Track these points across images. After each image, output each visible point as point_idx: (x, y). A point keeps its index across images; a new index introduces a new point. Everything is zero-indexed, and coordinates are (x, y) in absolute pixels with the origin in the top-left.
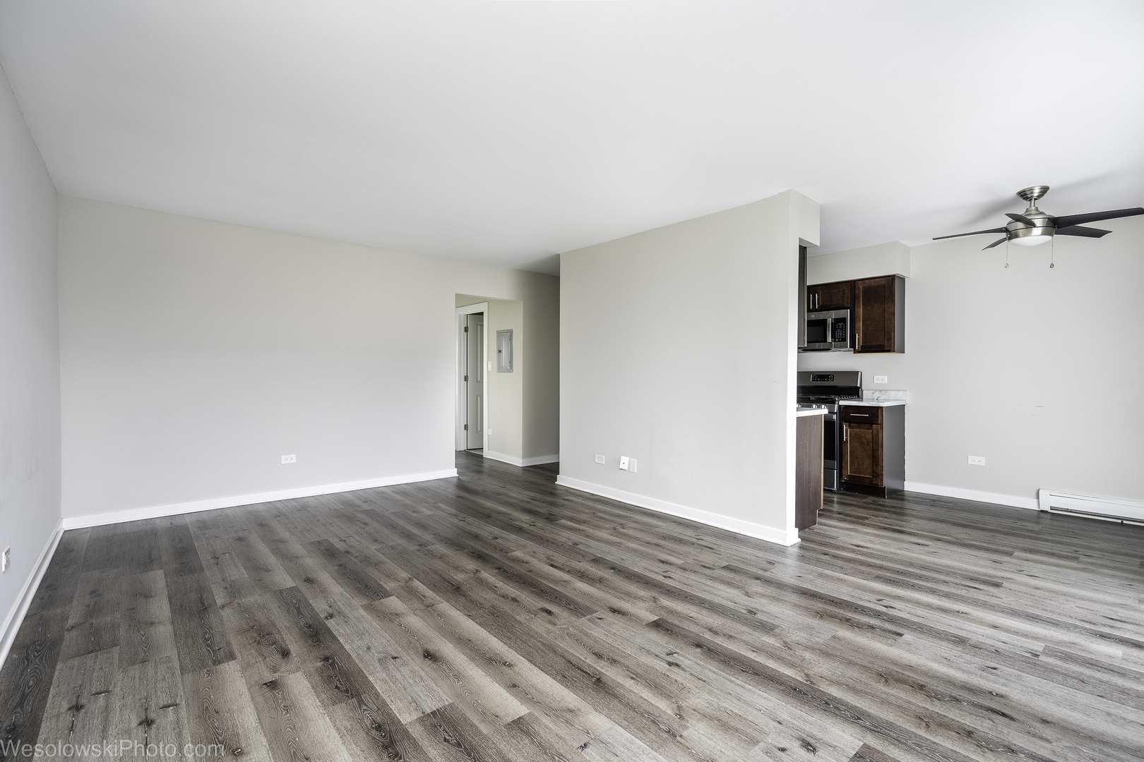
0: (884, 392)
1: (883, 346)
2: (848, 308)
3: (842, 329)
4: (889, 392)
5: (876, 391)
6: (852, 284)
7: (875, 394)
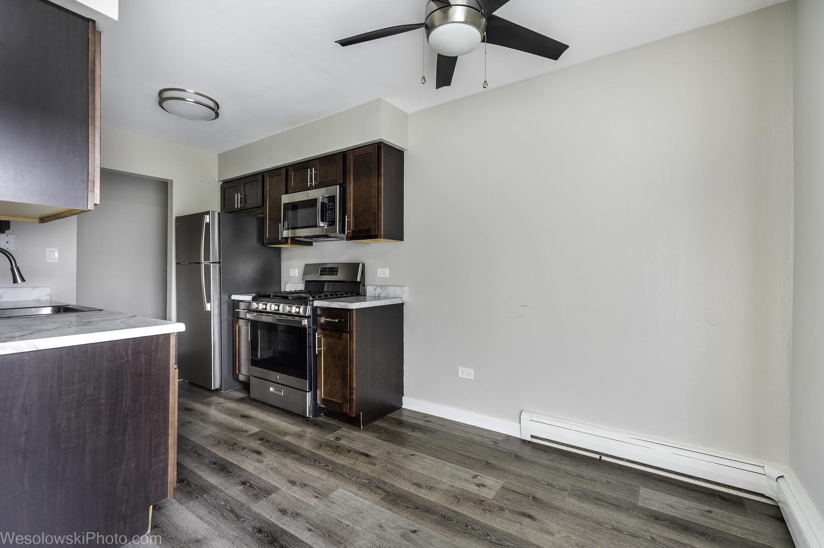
0: (384, 288)
1: (369, 230)
2: (337, 185)
3: (331, 210)
4: (388, 288)
5: (377, 286)
6: (343, 155)
7: (377, 290)
